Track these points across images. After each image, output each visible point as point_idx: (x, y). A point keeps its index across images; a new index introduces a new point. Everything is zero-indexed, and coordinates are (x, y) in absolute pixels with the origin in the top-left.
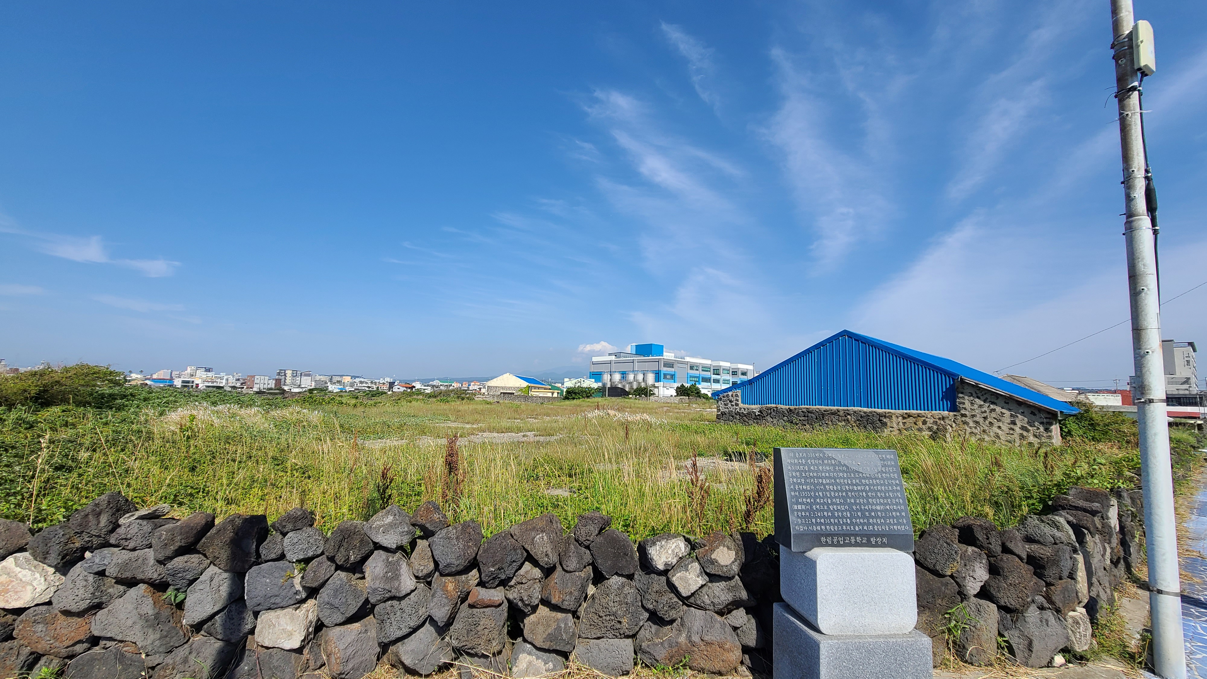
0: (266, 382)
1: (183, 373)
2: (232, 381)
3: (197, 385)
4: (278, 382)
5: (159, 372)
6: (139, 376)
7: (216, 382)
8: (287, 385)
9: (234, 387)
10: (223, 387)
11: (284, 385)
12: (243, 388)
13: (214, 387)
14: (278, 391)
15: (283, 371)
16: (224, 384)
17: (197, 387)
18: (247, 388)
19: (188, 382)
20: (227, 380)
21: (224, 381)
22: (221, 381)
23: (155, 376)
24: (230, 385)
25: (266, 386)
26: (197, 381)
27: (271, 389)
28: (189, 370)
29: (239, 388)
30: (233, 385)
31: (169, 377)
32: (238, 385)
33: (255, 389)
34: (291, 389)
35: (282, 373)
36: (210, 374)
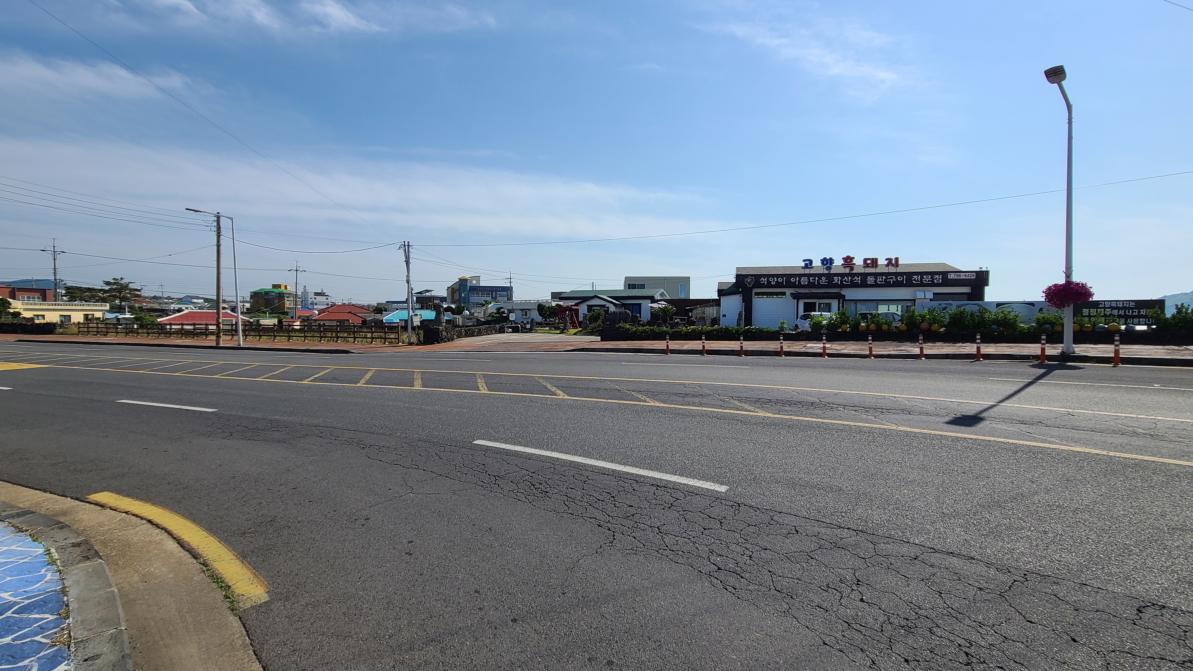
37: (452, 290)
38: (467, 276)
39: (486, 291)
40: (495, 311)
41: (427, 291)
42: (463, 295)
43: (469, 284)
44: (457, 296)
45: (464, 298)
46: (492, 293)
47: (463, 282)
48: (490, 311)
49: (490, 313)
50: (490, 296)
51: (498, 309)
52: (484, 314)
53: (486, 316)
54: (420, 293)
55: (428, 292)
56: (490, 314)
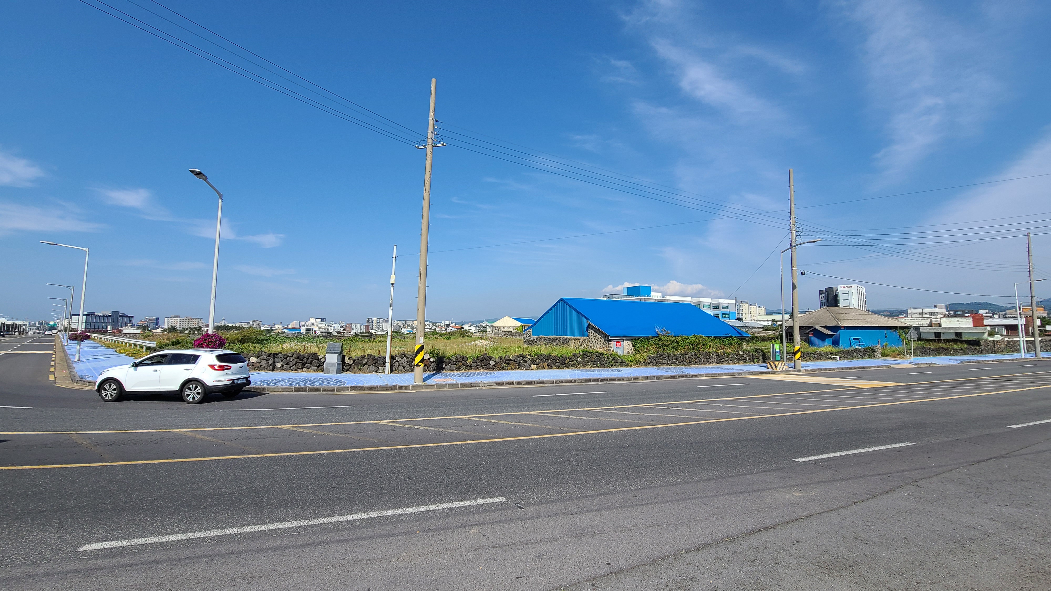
0: (359, 328)
1: (307, 323)
2: (338, 328)
3: (315, 331)
4: (367, 327)
5: (292, 323)
6: (280, 326)
7: (327, 329)
8: (374, 329)
9: (339, 332)
10: (331, 333)
11: (372, 329)
12: (345, 332)
13: (325, 332)
14: (367, 334)
15: (371, 319)
16: (333, 330)
17: (315, 333)
18: (347, 333)
19: (309, 330)
20: (334, 327)
21: (333, 328)
22: (331, 328)
23: (290, 326)
24: (336, 331)
25: (359, 331)
26: (316, 328)
27: (363, 333)
28: (311, 321)
29: (343, 333)
30: (338, 331)
31: (298, 327)
32: (342, 331)
33: (352, 333)
34: (376, 333)
35: (370, 320)
36: (324, 323)
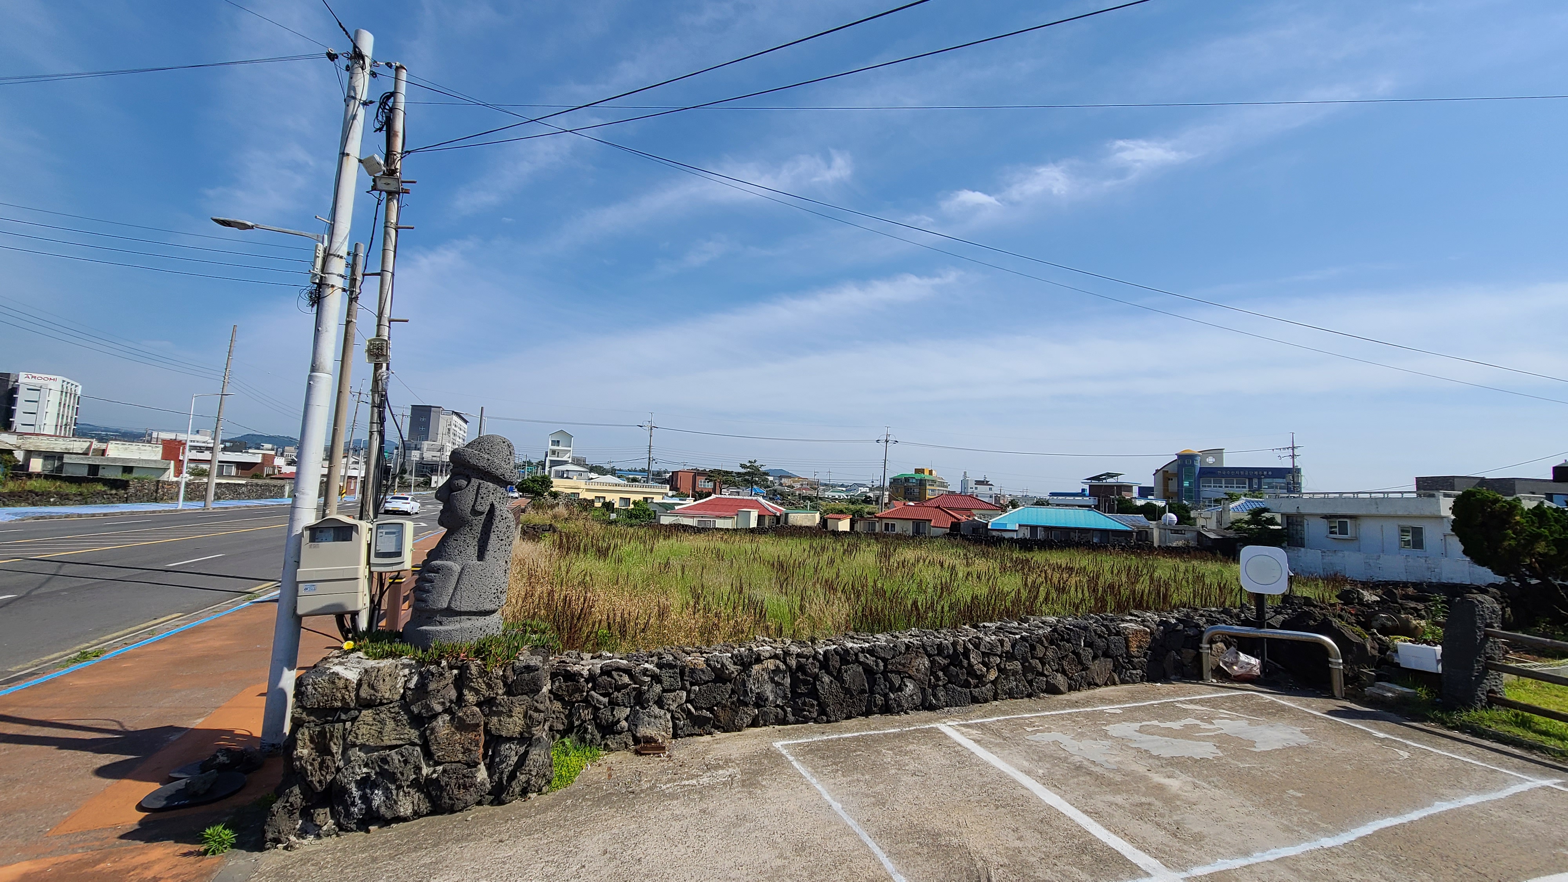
37: (1165, 475)
38: (1194, 448)
39: (1236, 476)
40: (1247, 517)
41: (1110, 475)
42: (1186, 484)
43: (1198, 465)
44: (1173, 486)
45: (1189, 490)
46: (1250, 480)
47: (1185, 460)
48: (1233, 516)
49: (1232, 520)
50: (1247, 486)
51: (1256, 514)
52: (1219, 522)
53: (1224, 526)
54: (1097, 478)
55: (1112, 477)
56: (1233, 523)
